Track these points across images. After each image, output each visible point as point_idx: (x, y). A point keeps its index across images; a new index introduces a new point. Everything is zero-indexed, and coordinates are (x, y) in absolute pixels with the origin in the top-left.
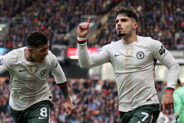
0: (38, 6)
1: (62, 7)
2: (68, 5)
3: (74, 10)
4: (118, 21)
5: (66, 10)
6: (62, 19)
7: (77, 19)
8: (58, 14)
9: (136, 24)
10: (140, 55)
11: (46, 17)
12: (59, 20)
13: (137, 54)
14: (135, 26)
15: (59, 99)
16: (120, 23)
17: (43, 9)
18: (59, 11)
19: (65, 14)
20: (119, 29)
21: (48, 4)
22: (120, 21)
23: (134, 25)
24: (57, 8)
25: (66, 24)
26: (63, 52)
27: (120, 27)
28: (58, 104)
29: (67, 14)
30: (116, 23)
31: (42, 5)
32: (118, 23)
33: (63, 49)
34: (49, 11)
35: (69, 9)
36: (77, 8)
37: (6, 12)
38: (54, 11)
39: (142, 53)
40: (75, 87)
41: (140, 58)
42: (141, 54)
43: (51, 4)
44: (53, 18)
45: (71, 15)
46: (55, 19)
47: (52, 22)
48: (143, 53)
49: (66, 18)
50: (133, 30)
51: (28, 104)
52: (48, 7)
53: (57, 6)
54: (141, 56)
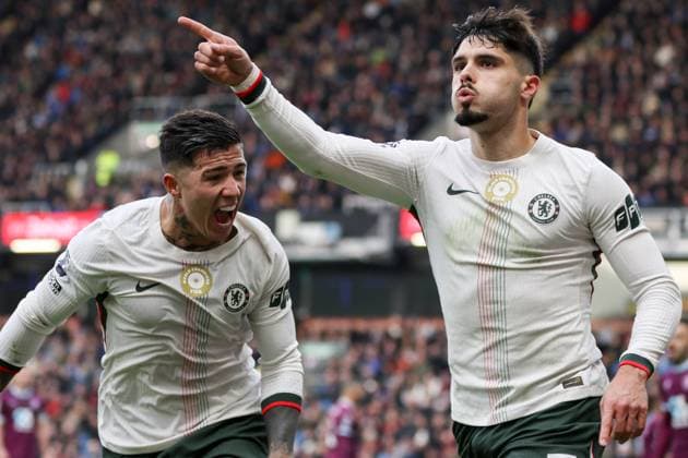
0: (289, 54)
1: (379, 56)
2: (401, 46)
3: (424, 65)
4: (462, 63)
5: (393, 65)
6: (378, 100)
7: (436, 97)
8: (364, 82)
9: (531, 81)
10: (543, 208)
11: (318, 93)
12: (368, 102)
13: (533, 202)
14: (529, 87)
15: (378, 395)
16: (469, 70)
17: (308, 64)
18: (366, 68)
19: (390, 80)
20: (464, 94)
21: (325, 46)
22: (470, 64)
23: (524, 85)
24: (360, 61)
25: (395, 117)
26: (385, 223)
27: (470, 87)
28: (375, 415)
29: (399, 82)
30: (457, 69)
31: (305, 48)
32: (465, 72)
33: (387, 209)
34: (329, 69)
35: (405, 63)
36: (435, 56)
37: (170, 78)
38: (349, 71)
39: (551, 202)
40: (435, 351)
41: (543, 218)
42: (546, 203)
43: (336, 43)
44: (344, 97)
45: (412, 82)
46: (353, 99)
47: (344, 110)
48: (556, 202)
49: (394, 93)
50: (519, 105)
51: (180, 424)
52: (326, 57)
53: (359, 53)
54: (545, 211)
